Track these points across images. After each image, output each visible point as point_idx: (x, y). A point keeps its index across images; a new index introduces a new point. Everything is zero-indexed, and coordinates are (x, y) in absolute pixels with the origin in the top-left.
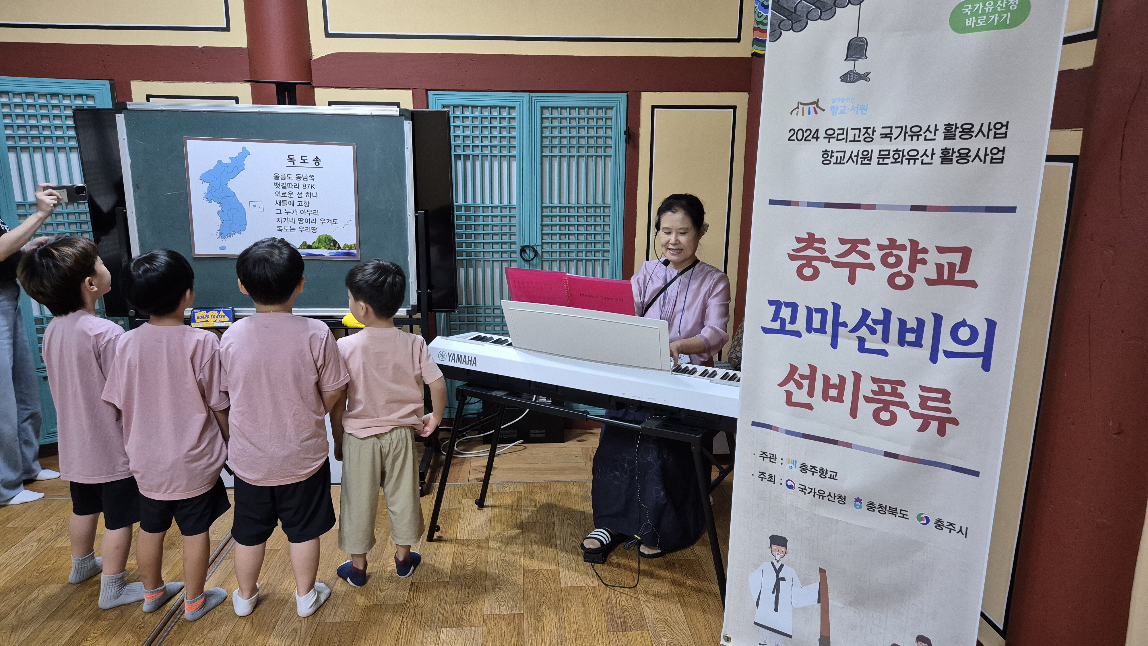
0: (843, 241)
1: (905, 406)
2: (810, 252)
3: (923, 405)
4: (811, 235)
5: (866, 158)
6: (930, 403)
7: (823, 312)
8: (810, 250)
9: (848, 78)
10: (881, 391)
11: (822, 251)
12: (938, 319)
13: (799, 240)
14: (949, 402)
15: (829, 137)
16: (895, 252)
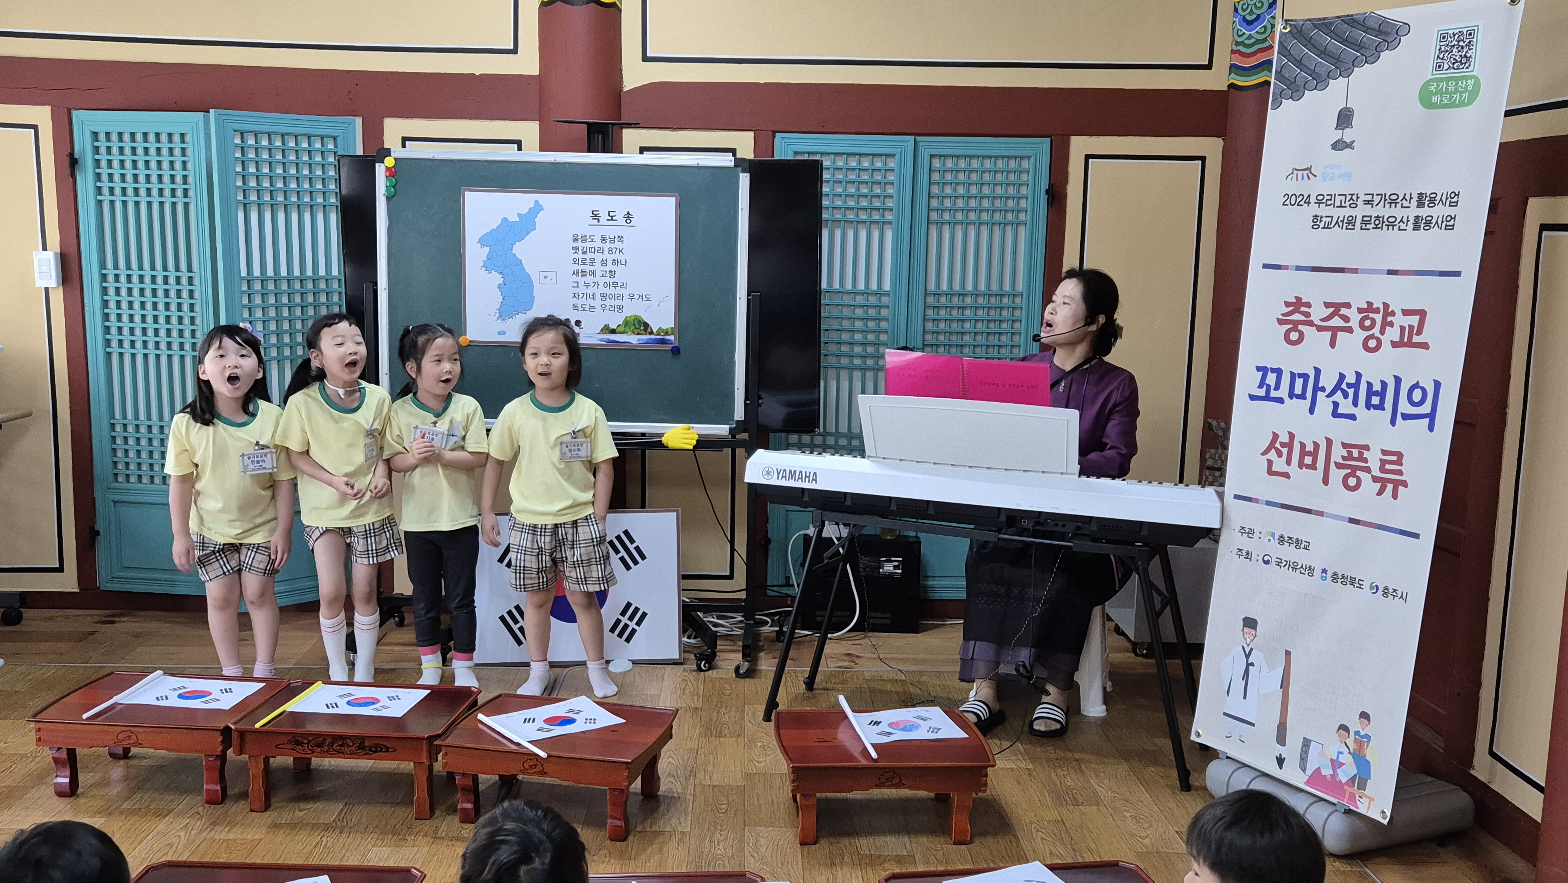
0: (1327, 305)
1: (1368, 470)
2: (1297, 317)
3: (1382, 470)
4: (1298, 299)
5: (1350, 222)
6: (1388, 467)
7: (1305, 377)
8: (1297, 314)
9: (1338, 146)
10: (1350, 457)
11: (1307, 315)
12: (1398, 380)
13: (1287, 304)
14: (1401, 465)
15: (1319, 203)
16: (1371, 315)
